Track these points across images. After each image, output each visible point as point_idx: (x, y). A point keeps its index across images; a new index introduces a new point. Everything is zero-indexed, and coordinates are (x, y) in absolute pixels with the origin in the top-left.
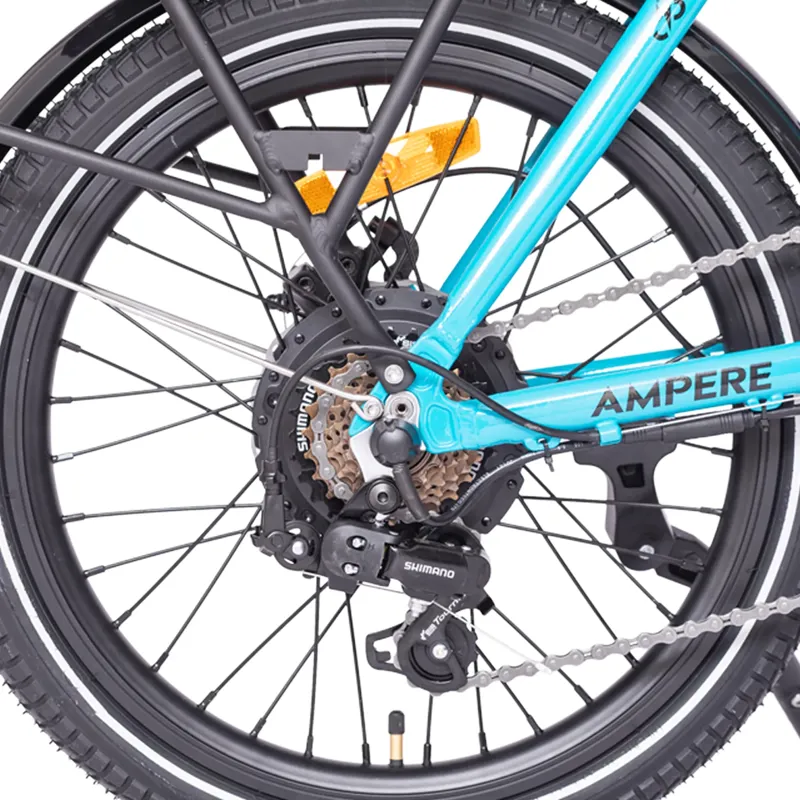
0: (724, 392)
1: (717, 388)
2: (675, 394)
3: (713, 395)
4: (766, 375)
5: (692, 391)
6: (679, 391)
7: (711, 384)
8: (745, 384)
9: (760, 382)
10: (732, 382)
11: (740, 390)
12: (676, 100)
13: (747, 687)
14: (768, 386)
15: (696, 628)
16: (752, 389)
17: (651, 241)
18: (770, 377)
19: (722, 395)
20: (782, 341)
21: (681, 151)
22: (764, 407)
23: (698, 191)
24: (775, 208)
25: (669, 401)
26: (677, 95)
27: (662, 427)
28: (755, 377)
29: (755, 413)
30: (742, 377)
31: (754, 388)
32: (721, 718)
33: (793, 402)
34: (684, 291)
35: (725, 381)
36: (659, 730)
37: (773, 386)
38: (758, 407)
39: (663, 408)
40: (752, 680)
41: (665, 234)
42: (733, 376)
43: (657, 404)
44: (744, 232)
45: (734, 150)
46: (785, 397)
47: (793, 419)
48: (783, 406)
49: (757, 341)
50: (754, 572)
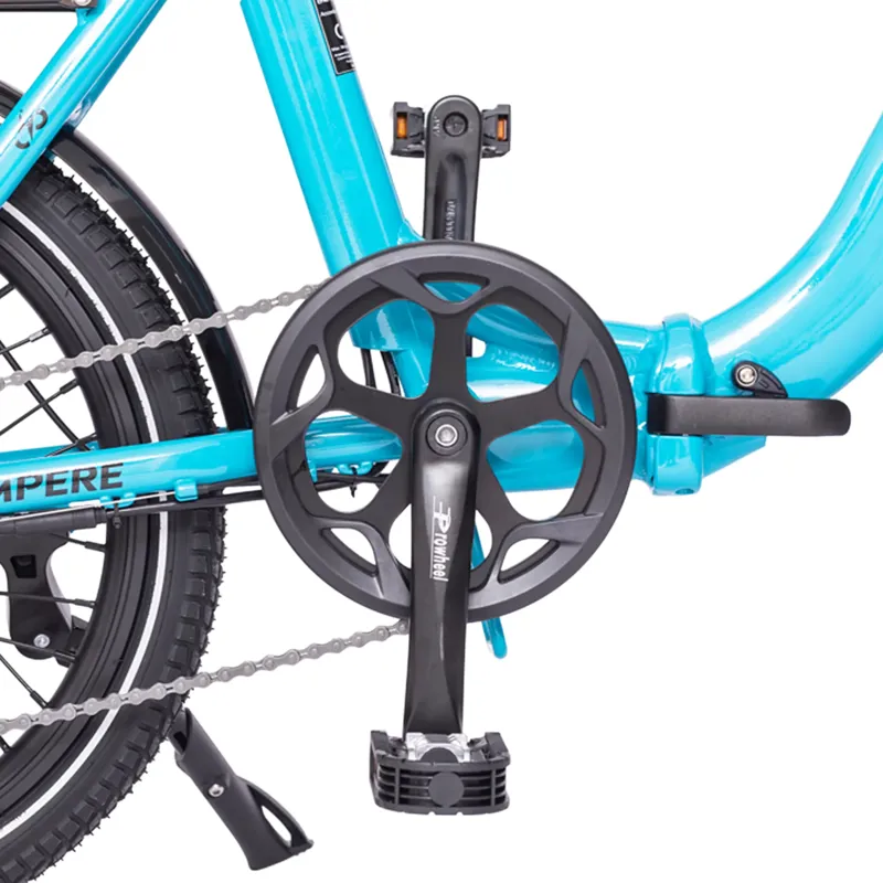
0: (75, 490)
1: (68, 486)
2: (26, 491)
3: (64, 492)
4: (117, 474)
5: (42, 489)
6: (30, 487)
7: (63, 481)
8: (96, 483)
9: (111, 481)
10: (83, 479)
11: (91, 488)
12: (48, 206)
13: (109, 775)
14: (119, 485)
15: (51, 716)
16: (102, 488)
17: (27, 341)
18: (121, 476)
19: (73, 492)
20: (149, 440)
21: (53, 254)
22: (117, 504)
23: (70, 293)
24: (142, 312)
25: (20, 497)
26: (50, 200)
27: (15, 521)
28: (106, 476)
29: (109, 510)
30: (93, 477)
31: (105, 486)
32: (83, 804)
33: (158, 498)
34: (61, 389)
35: (76, 480)
36: (23, 814)
37: (124, 485)
38: (110, 504)
39: (14, 503)
40: (114, 768)
41: (41, 334)
42: (84, 474)
43: (8, 499)
44: (114, 334)
45: (104, 256)
46: (138, 496)
47: (159, 515)
48: (135, 504)
49: (126, 440)
50: (120, 664)
